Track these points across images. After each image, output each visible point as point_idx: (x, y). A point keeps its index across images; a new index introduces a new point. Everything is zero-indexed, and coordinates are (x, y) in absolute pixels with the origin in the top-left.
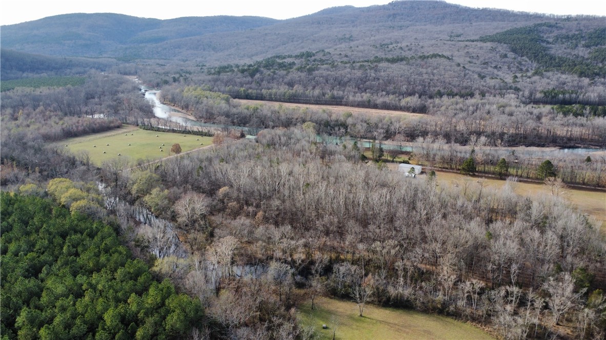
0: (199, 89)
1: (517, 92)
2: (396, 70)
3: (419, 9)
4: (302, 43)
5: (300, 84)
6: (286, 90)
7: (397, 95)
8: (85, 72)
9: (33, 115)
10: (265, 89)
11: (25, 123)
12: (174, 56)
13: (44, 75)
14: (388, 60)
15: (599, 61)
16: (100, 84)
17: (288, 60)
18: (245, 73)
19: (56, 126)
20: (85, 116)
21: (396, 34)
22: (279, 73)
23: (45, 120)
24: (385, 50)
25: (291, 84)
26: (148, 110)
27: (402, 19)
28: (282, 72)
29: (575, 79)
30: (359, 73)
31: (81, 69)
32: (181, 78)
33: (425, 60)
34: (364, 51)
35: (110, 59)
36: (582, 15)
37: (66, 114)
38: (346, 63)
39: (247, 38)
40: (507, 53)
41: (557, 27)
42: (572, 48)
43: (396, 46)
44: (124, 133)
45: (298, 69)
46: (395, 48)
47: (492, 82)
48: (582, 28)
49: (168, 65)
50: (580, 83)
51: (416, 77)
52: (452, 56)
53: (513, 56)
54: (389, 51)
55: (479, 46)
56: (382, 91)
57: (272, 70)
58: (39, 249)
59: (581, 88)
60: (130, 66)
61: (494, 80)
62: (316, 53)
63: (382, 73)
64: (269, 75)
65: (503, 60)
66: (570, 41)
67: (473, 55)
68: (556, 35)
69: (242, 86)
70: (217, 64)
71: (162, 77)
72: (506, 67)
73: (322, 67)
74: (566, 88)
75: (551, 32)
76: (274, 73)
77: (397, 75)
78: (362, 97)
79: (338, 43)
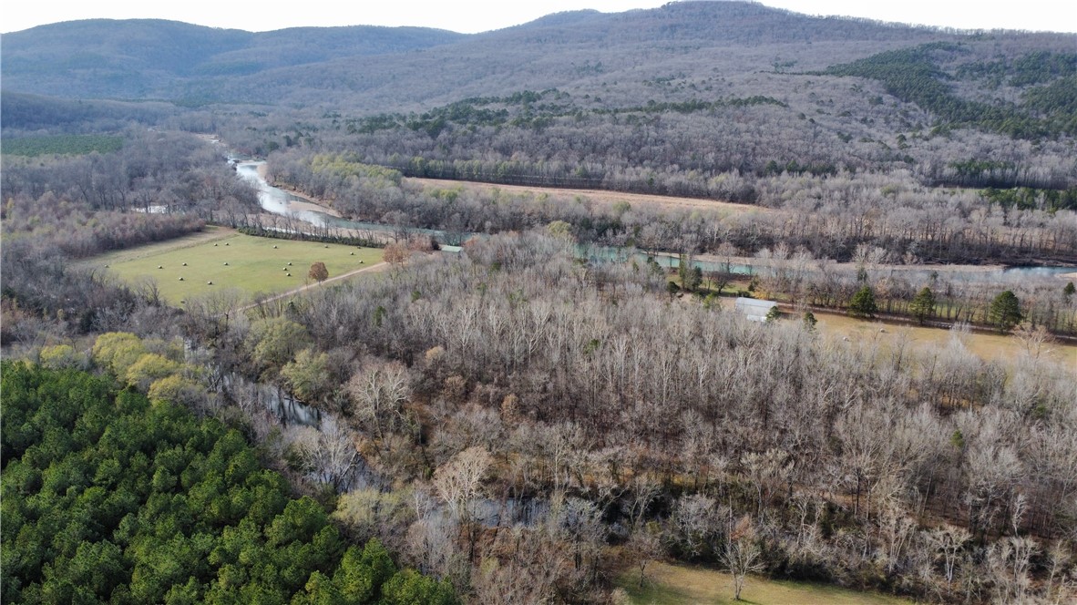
0: (339, 159)
1: (910, 166)
2: (692, 125)
3: (715, 16)
4: (511, 75)
5: (522, 150)
6: (499, 161)
7: (700, 170)
8: (118, 128)
9: (36, 209)
10: (460, 158)
11: (22, 224)
12: (280, 98)
13: (44, 132)
14: (676, 107)
15: (1041, 110)
16: (151, 148)
17: (494, 107)
18: (420, 130)
19: (82, 229)
20: (133, 209)
21: (678, 61)
22: (483, 130)
23: (59, 218)
24: (665, 89)
25: (506, 151)
26: (248, 198)
27: (686, 34)
28: (488, 129)
29: (1007, 141)
30: (628, 131)
31: (112, 123)
32: (301, 138)
33: (743, 107)
34: (629, 90)
35: (162, 103)
36: (1002, 30)
37: (97, 207)
38: (603, 112)
39: (412, 65)
40: (881, 95)
41: (960, 51)
42: (991, 88)
43: (684, 83)
44: (212, 241)
45: (517, 124)
46: (683, 85)
47: (865, 148)
48: (1004, 52)
49: (271, 114)
50: (1016, 150)
51: (730, 137)
52: (785, 100)
53: (893, 101)
54: (673, 92)
55: (831, 82)
56: (672, 163)
57: (469, 125)
58: (104, 479)
59: (1019, 157)
60: (202, 116)
61: (867, 144)
62: (543, 93)
63: (669, 131)
64: (465, 133)
65: (876, 108)
66: (986, 75)
67: (824, 99)
68: (960, 64)
69: (416, 154)
70: (360, 113)
71: (264, 137)
72: (882, 120)
73: (560, 118)
74: (993, 158)
75: (951, 58)
76: (474, 129)
77: (695, 135)
78: (638, 174)
79: (577, 77)
